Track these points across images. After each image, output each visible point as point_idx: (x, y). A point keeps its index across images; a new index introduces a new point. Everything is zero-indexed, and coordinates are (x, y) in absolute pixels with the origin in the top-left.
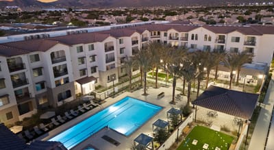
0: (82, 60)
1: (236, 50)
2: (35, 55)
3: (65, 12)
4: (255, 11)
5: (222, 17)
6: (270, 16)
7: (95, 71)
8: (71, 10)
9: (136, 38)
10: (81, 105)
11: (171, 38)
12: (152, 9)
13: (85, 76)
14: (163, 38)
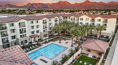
0: (33, 27)
1: (99, 25)
2: (12, 24)
3: (27, 10)
4: (108, 11)
5: (94, 13)
6: (115, 13)
7: (38, 32)
8: (29, 9)
9: (57, 19)
10: (32, 46)
11: (72, 20)
12: (65, 10)
13: (34, 34)
14: (68, 20)
